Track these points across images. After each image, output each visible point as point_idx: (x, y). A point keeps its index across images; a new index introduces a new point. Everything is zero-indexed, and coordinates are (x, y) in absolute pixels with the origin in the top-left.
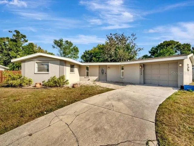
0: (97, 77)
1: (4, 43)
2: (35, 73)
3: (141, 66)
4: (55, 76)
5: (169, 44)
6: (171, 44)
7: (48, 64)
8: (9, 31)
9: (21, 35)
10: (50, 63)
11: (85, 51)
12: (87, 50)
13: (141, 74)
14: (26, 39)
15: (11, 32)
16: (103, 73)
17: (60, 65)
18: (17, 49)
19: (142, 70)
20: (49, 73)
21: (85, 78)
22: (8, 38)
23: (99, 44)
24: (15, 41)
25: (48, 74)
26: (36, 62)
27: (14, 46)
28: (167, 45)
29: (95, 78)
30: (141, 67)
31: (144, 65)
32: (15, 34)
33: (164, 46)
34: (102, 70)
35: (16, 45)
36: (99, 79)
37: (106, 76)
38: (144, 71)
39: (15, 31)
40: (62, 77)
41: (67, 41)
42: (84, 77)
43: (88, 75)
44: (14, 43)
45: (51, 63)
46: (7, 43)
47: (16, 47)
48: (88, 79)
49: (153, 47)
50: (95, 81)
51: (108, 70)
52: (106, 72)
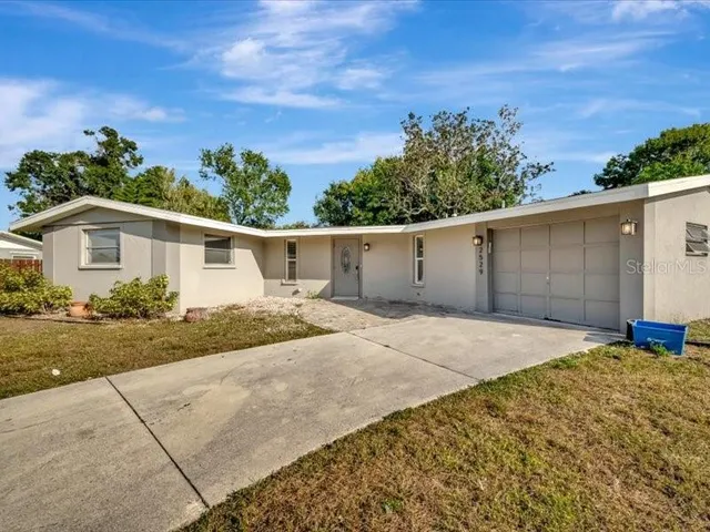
0: (327, 282)
1: (72, 169)
2: (79, 269)
3: (480, 237)
4: (137, 279)
5: (685, 141)
6: (694, 141)
7: (119, 236)
8: (86, 132)
9: (123, 141)
10: (125, 232)
11: (328, 188)
12: (337, 183)
13: (481, 272)
14: (138, 154)
15: (93, 133)
16: (346, 267)
17: (155, 237)
18: (108, 189)
19: (485, 255)
20: (121, 266)
21: (282, 284)
22: (80, 155)
23: (379, 160)
24: (102, 162)
25: (118, 269)
26: (85, 231)
27: (99, 181)
28: (674, 146)
29: (320, 285)
30: (476, 241)
31: (490, 232)
32: (103, 138)
33: (662, 150)
34: (345, 254)
35: (106, 175)
36: (333, 290)
37: (359, 277)
38: (491, 257)
39: (103, 129)
40: (158, 284)
41: (249, 153)
42: (278, 282)
43: (292, 276)
44: (101, 170)
45: (127, 233)
46: (81, 169)
47: (106, 183)
48: (293, 289)
49: (614, 160)
50: (319, 296)
51: (365, 255)
52: (360, 261)
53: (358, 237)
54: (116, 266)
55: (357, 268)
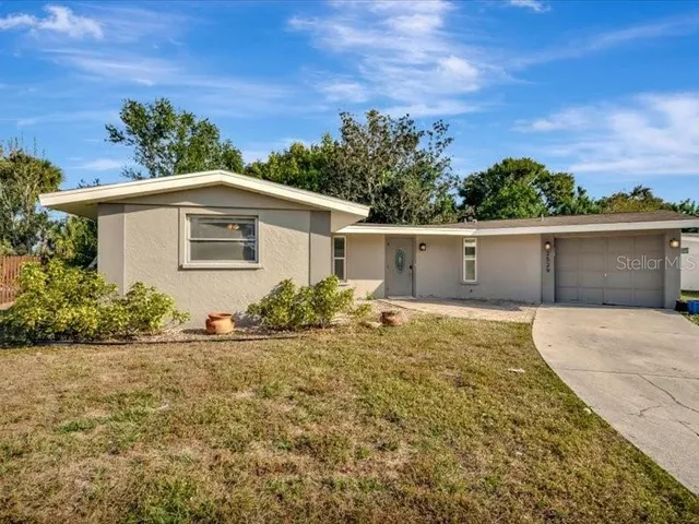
0: (380, 282)
2: (181, 268)
3: (549, 243)
10: (265, 222)
13: (548, 271)
16: (400, 266)
17: (312, 231)
19: (551, 257)
20: (259, 265)
25: (254, 269)
26: (188, 215)
29: (374, 285)
30: (548, 247)
31: (555, 239)
34: (400, 254)
36: (387, 289)
37: (412, 276)
38: (556, 259)
45: (270, 223)
50: (373, 296)
51: (419, 254)
52: (413, 260)
53: (412, 238)
54: (254, 265)
55: (411, 267)
